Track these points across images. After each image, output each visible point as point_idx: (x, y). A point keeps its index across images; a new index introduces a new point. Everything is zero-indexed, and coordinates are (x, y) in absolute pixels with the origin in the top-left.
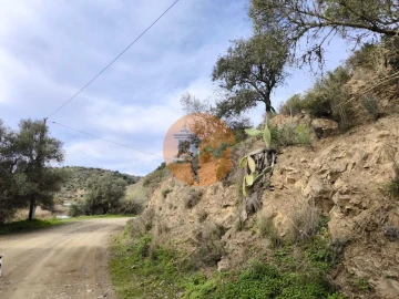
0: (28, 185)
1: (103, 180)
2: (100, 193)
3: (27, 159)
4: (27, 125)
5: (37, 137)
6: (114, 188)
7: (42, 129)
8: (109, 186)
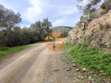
0: (47, 32)
1: (63, 29)
2: (62, 33)
3: (46, 27)
4: (44, 20)
5: (46, 22)
6: (66, 31)
7: (47, 20)
8: (64, 31)
